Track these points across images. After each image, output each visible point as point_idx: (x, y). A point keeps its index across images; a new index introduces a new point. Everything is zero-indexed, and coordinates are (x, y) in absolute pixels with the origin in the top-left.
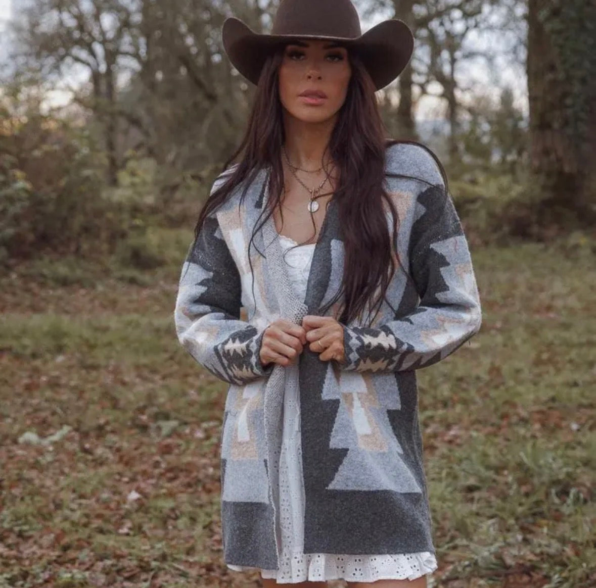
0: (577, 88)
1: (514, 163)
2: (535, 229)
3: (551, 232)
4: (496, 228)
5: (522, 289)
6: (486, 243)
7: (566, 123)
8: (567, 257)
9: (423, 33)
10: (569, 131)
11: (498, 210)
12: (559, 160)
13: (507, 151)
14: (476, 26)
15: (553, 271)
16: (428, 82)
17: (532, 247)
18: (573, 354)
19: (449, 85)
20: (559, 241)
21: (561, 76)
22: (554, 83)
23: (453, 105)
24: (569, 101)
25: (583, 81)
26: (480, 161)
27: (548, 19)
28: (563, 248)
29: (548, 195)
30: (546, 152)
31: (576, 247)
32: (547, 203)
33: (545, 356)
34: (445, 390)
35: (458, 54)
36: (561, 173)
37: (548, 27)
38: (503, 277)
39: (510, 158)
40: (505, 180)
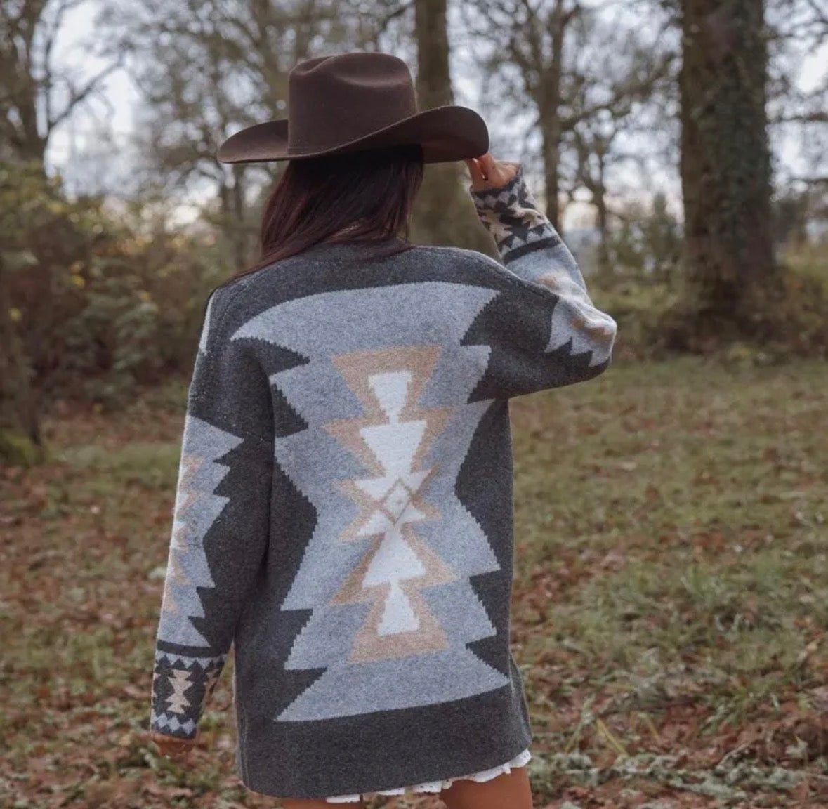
0: (734, 189)
1: (668, 272)
2: (692, 342)
3: (710, 344)
4: (653, 341)
5: (680, 406)
6: (641, 358)
7: (722, 229)
8: (728, 370)
9: (569, 136)
10: (728, 235)
11: (653, 323)
12: (717, 268)
13: (660, 259)
14: (626, 127)
15: (713, 385)
16: (575, 188)
17: (689, 361)
18: (736, 472)
19: (598, 190)
20: (718, 355)
21: (717, 176)
22: (710, 185)
23: (603, 213)
24: (725, 204)
25: (740, 181)
26: (633, 271)
27: (702, 117)
28: (722, 361)
29: (704, 305)
30: (702, 259)
31: (737, 359)
32: (704, 313)
33: (705, 475)
34: (600, 514)
35: (607, 157)
36: (719, 281)
37: (702, 125)
38: (659, 392)
39: (665, 266)
40: (660, 290)
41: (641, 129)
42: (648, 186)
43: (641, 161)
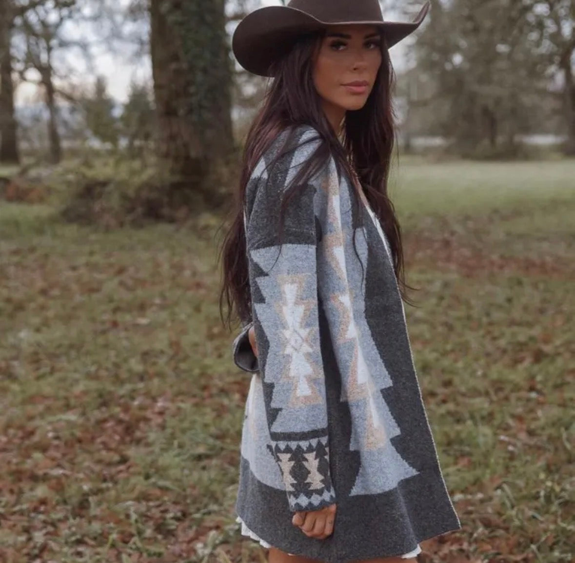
0: (199, 77)
1: (141, 149)
2: (166, 211)
3: (181, 213)
4: (131, 210)
5: (165, 268)
6: (121, 224)
7: (190, 111)
8: (200, 237)
9: (18, 21)
10: (194, 118)
11: (131, 193)
12: (186, 145)
13: (134, 137)
14: (70, 17)
15: (189, 250)
16: (26, 68)
17: (165, 228)
19: (46, 71)
20: (190, 223)
21: (185, 66)
22: (178, 72)
23: (50, 91)
24: (192, 89)
25: (205, 71)
26: (108, 146)
27: (170, 12)
28: (194, 229)
29: (177, 178)
30: (172, 138)
31: (207, 227)
32: (176, 186)
35: (54, 42)
36: (187, 158)
37: (171, 19)
38: (144, 256)
39: (137, 143)
40: (136, 164)
41: (84, 18)
42: (91, 69)
43: (84, 46)
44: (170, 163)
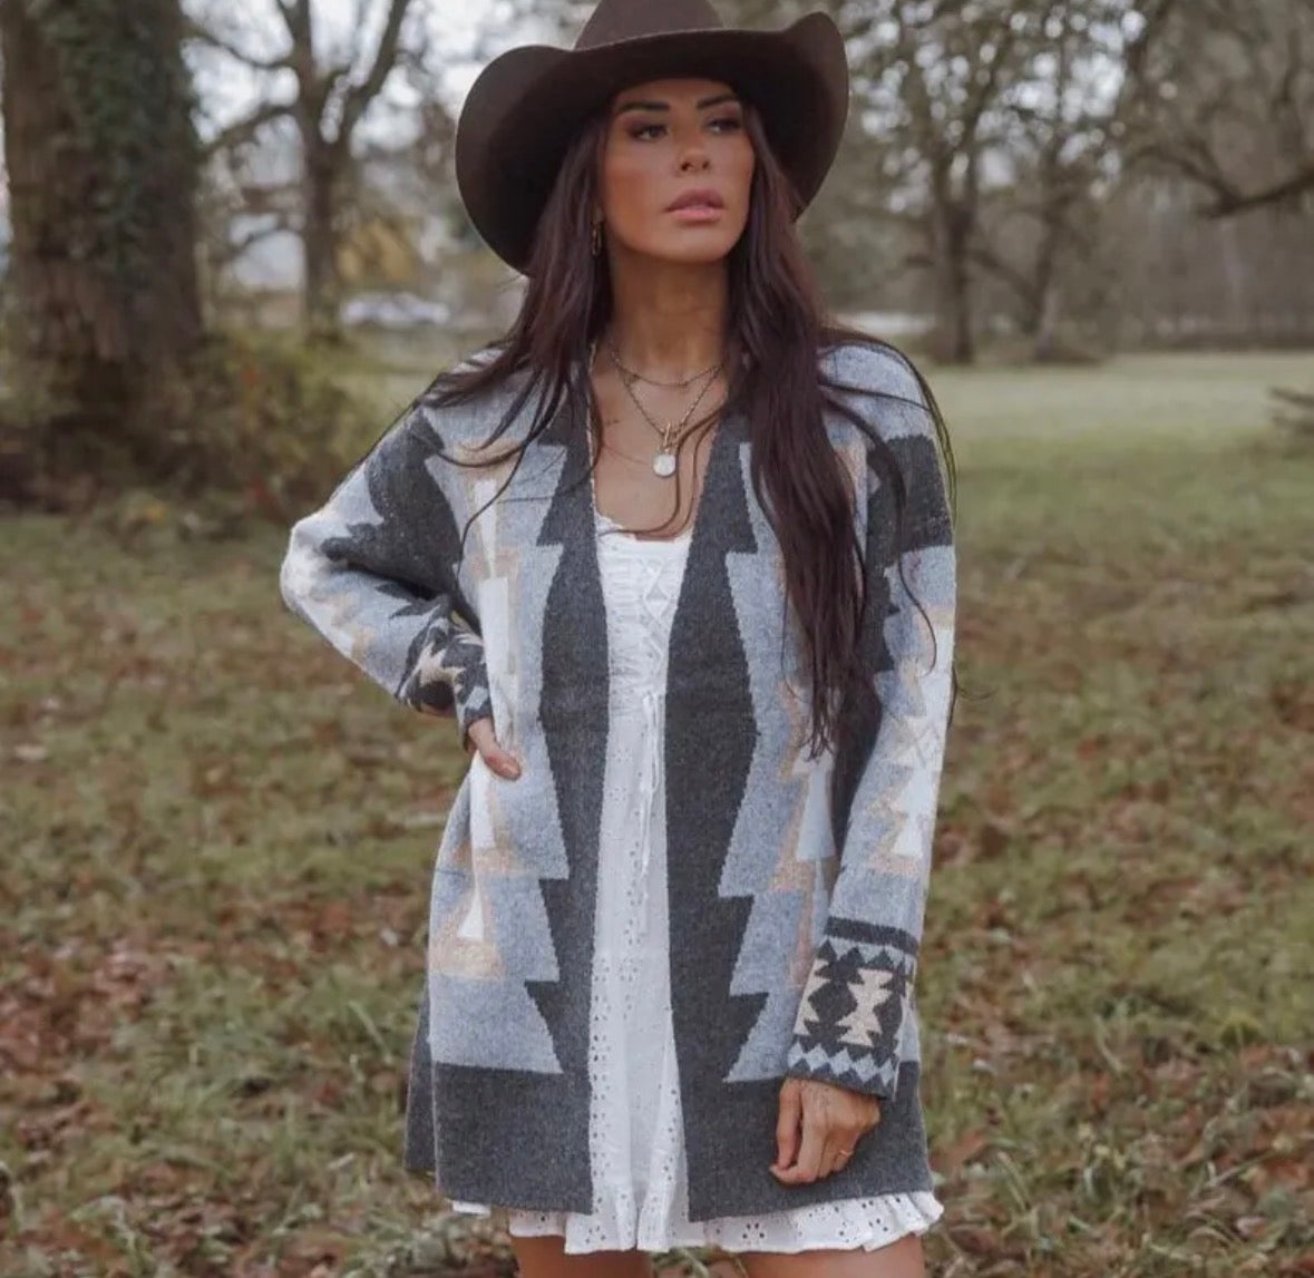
0: (120, 169)
2: (40, 484)
7: (99, 249)
8: (126, 548)
10: (108, 264)
12: (87, 329)
17: (38, 525)
18: (278, 769)
20: (100, 512)
21: (85, 142)
22: (69, 155)
24: (104, 198)
25: (133, 154)
28: (110, 526)
29: (67, 407)
30: (56, 310)
31: (141, 525)
32: (63, 426)
36: (92, 357)
37: (50, 31)
44: (49, 372)
